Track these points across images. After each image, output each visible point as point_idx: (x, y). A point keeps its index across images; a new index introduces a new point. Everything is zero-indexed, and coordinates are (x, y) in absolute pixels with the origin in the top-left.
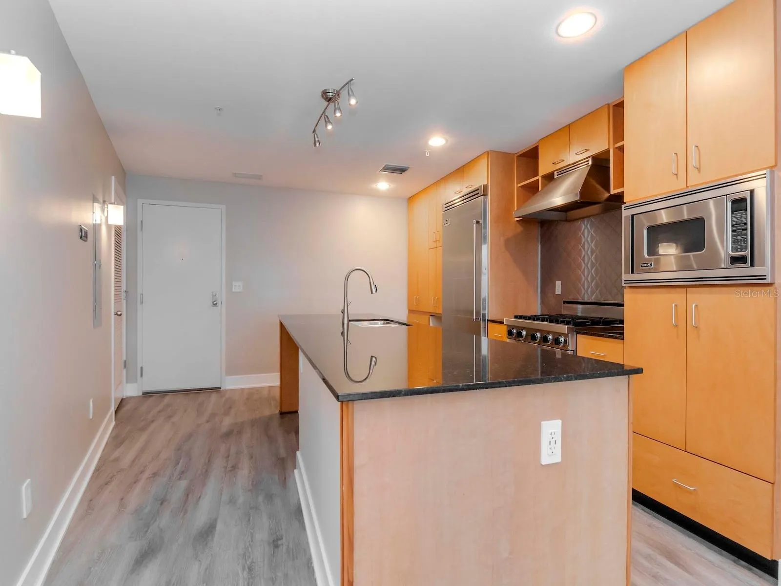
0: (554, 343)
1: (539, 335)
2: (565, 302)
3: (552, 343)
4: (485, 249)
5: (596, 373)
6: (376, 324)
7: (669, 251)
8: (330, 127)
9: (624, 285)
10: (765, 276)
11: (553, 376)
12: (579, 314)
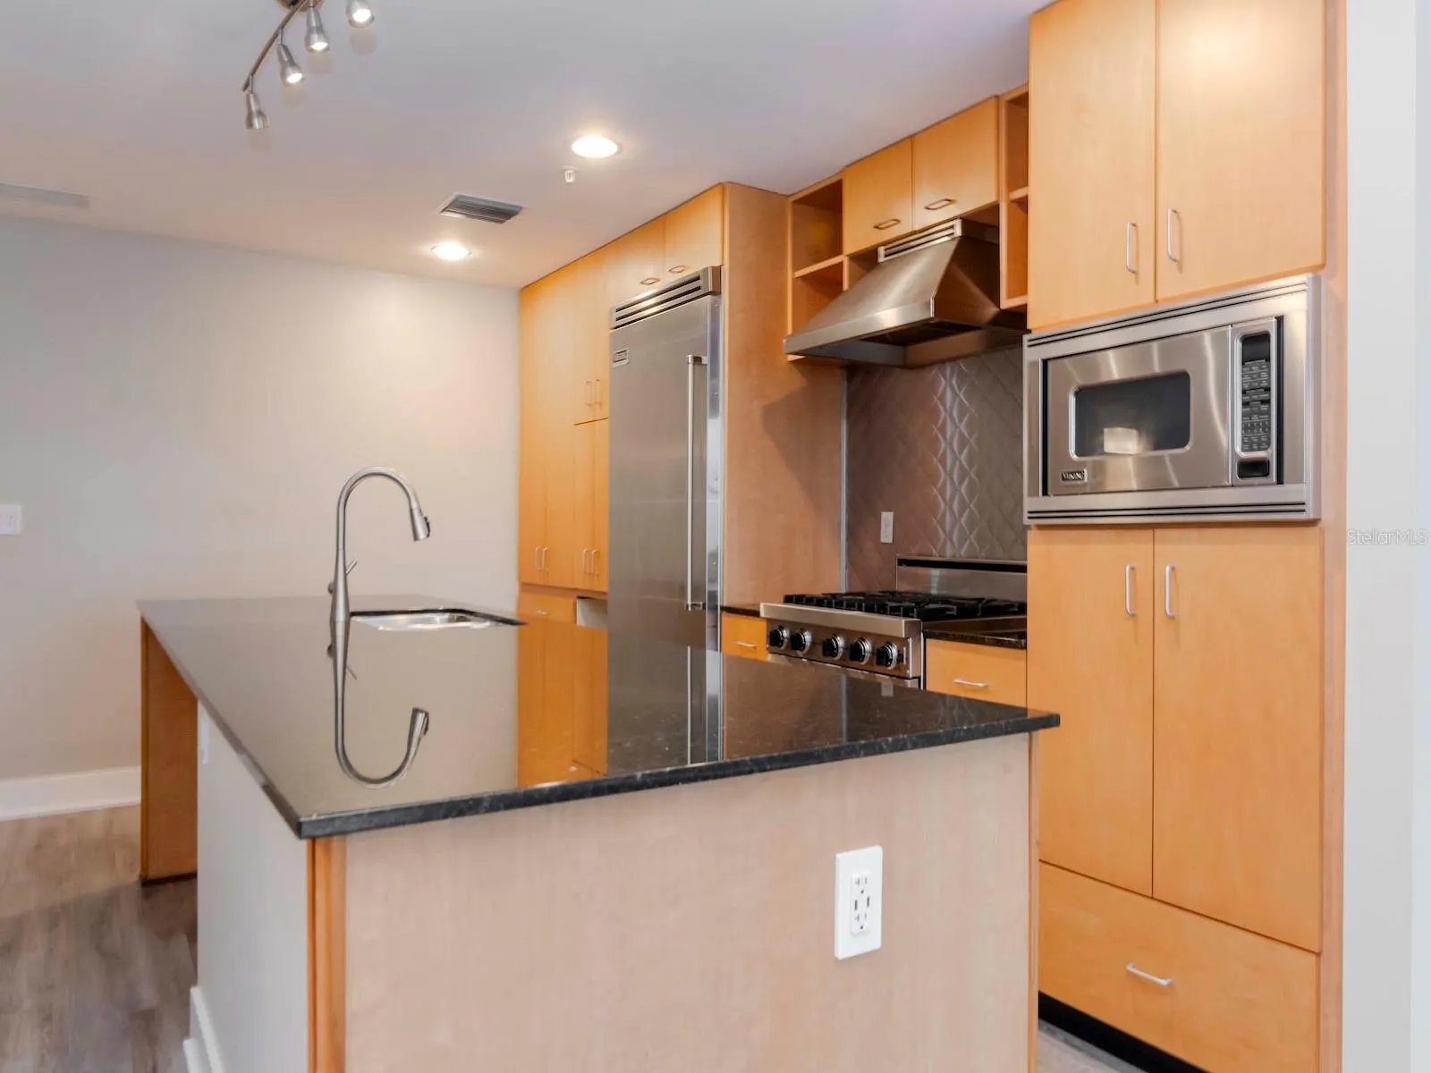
0: (875, 661)
1: (840, 642)
2: (902, 562)
3: (869, 663)
4: (716, 431)
5: (960, 730)
6: (429, 621)
7: (1123, 444)
8: (294, 78)
9: (1026, 521)
10: (1304, 504)
11: (863, 742)
12: (934, 592)
